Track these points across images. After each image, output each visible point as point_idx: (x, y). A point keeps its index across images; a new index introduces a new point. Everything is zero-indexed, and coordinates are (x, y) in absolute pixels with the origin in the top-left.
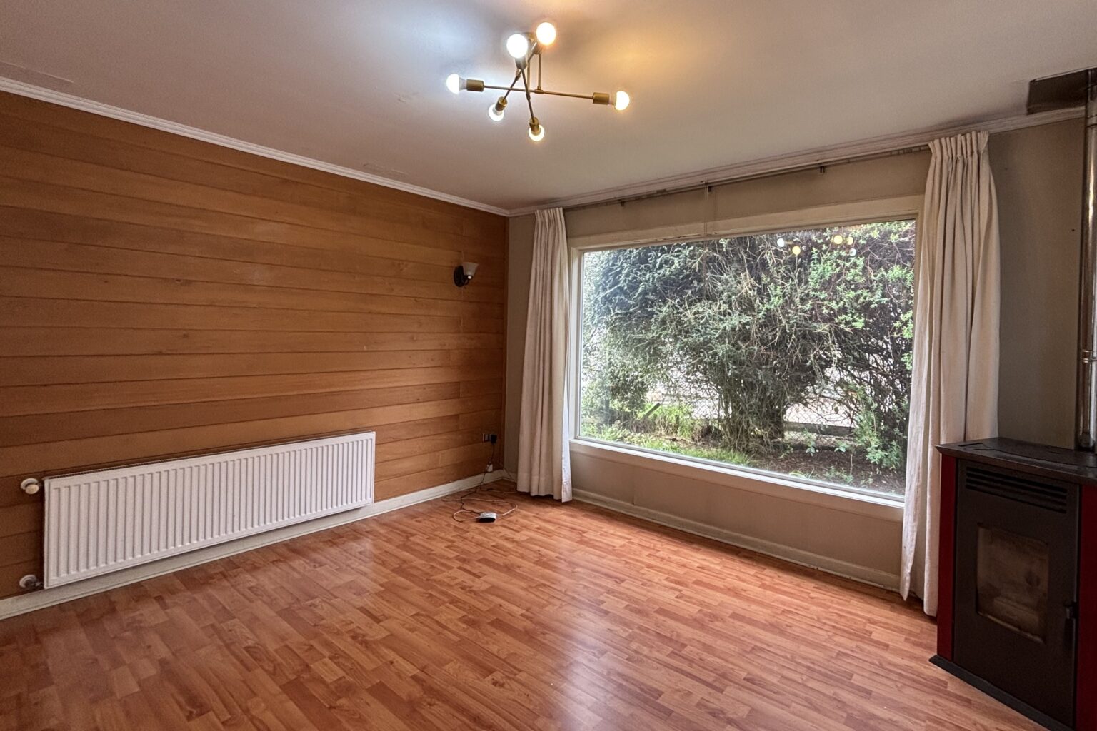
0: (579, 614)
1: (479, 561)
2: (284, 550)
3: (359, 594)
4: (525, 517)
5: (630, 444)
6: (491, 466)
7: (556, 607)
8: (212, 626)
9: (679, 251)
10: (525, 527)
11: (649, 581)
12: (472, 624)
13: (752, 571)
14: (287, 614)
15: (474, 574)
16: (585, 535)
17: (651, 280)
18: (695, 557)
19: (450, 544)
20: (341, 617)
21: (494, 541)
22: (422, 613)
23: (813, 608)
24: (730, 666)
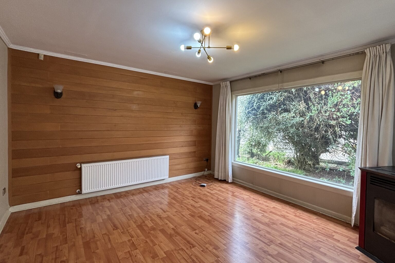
0: (227, 217)
1: (198, 198)
2: (142, 190)
3: (160, 204)
4: (215, 186)
5: (259, 165)
6: (207, 169)
7: (219, 214)
8: (121, 208)
9: (276, 94)
10: (215, 189)
11: (254, 210)
12: (192, 216)
13: (293, 211)
14: (140, 207)
15: (196, 202)
16: (234, 193)
17: (265, 105)
18: (272, 204)
19: (190, 192)
20: (155, 210)
21: (204, 192)
22: (178, 211)
23: (313, 225)
24: (275, 239)
